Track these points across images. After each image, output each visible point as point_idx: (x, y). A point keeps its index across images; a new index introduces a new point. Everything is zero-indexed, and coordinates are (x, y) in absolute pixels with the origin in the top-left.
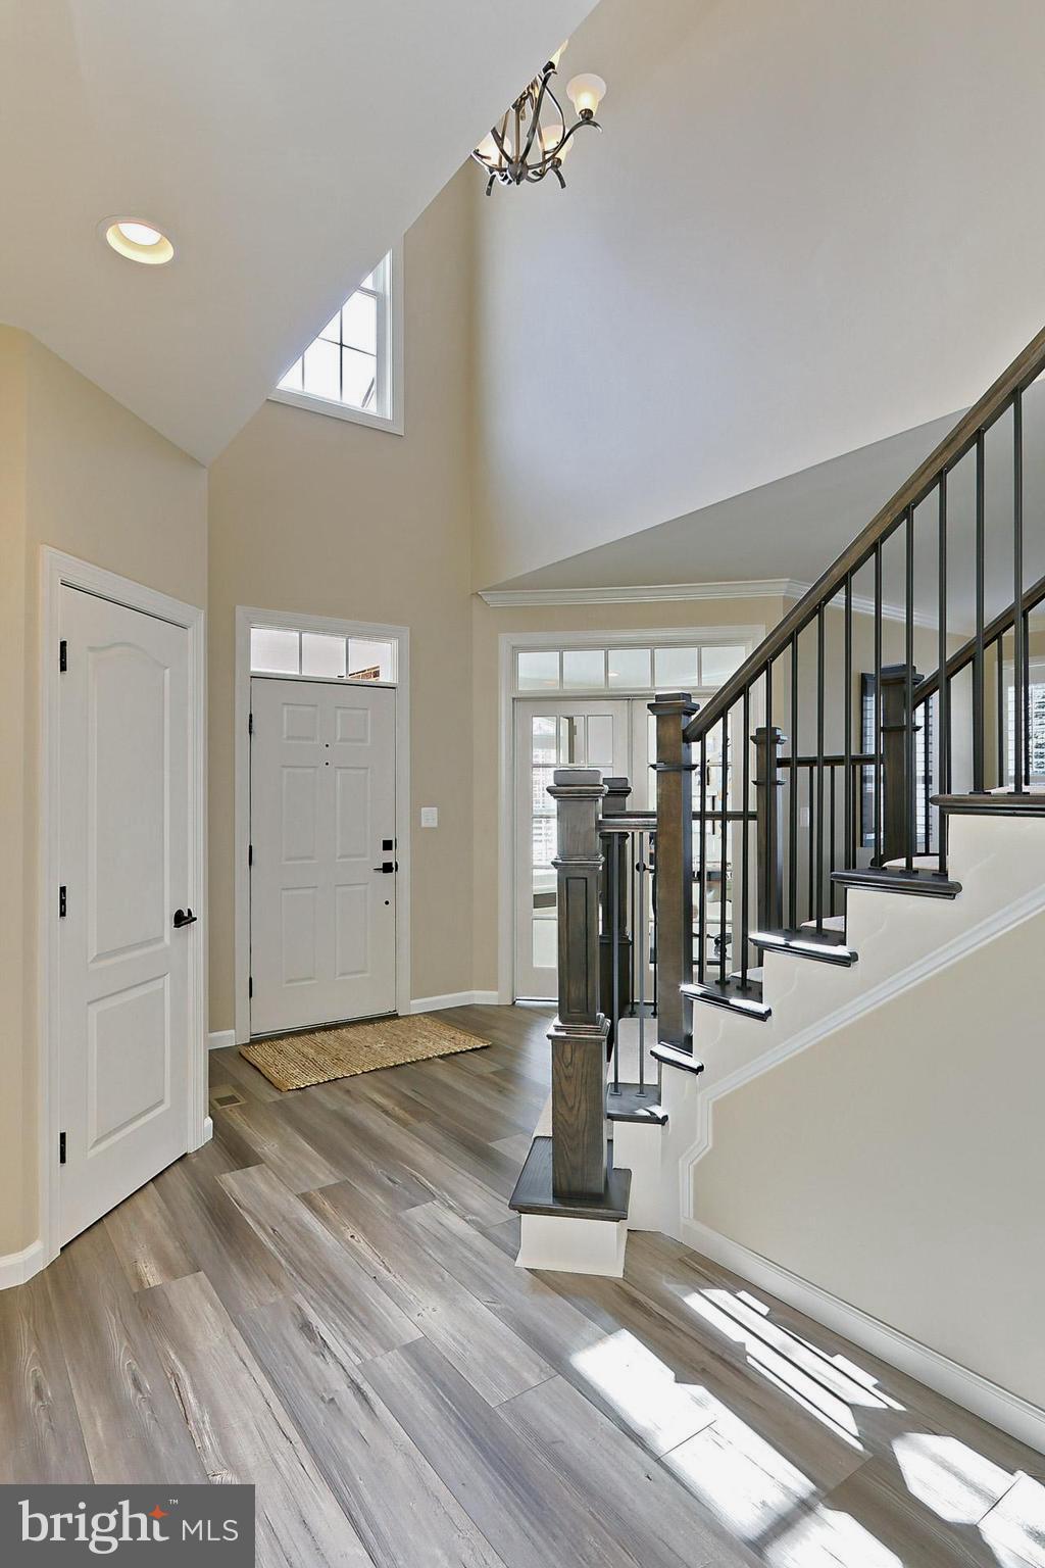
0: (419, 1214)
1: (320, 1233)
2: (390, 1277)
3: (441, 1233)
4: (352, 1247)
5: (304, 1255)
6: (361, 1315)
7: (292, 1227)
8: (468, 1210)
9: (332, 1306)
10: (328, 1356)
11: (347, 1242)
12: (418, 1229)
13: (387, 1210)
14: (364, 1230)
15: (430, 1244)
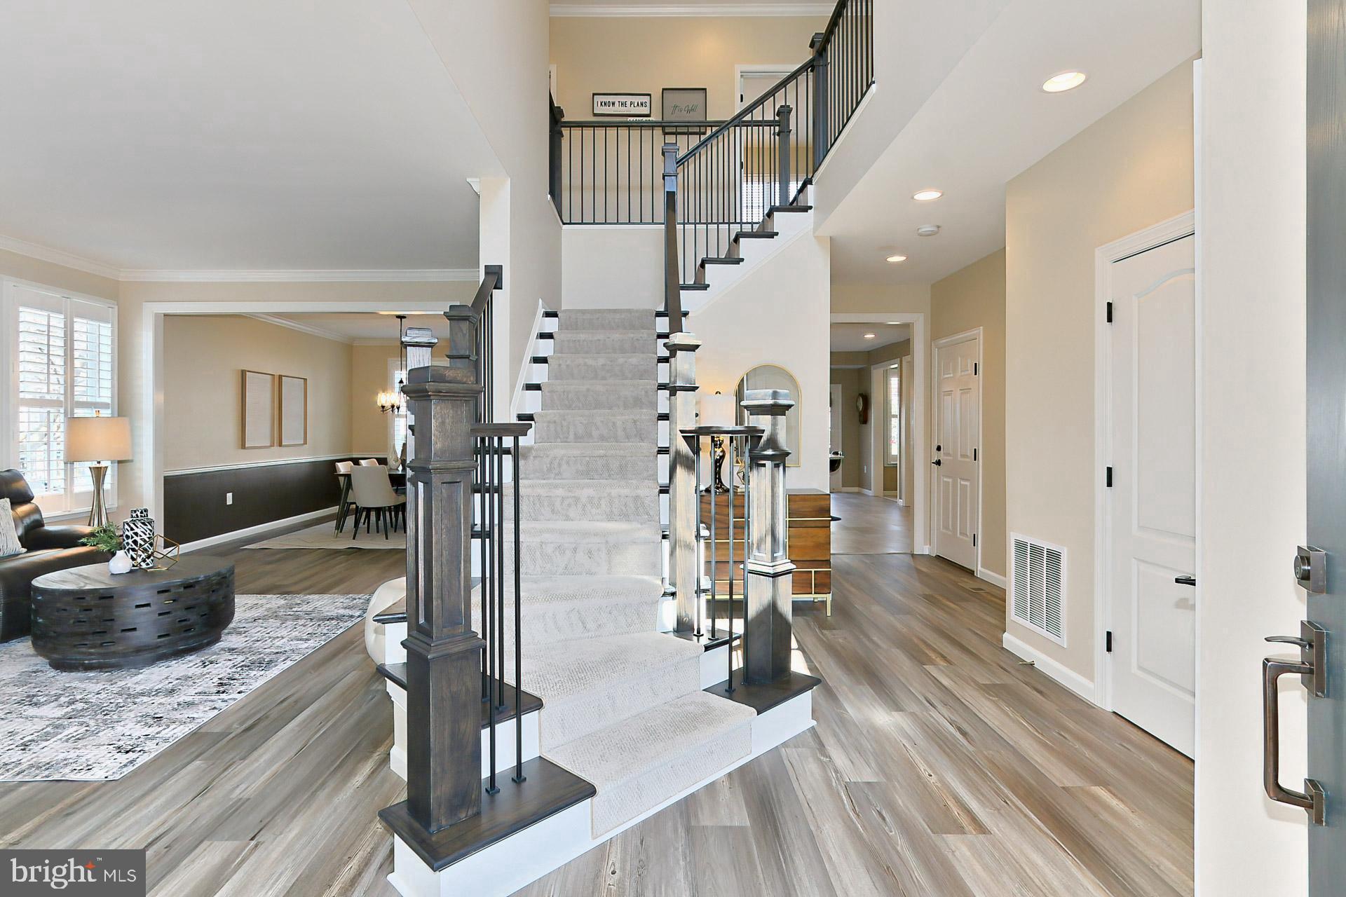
0: (867, 774)
1: (960, 786)
2: (904, 741)
3: (855, 755)
4: (930, 767)
5: (971, 774)
6: (928, 730)
7: (988, 800)
8: (823, 766)
9: (947, 738)
10: (949, 719)
11: (936, 773)
12: (873, 765)
13: (894, 787)
14: (919, 777)
15: (868, 751)
